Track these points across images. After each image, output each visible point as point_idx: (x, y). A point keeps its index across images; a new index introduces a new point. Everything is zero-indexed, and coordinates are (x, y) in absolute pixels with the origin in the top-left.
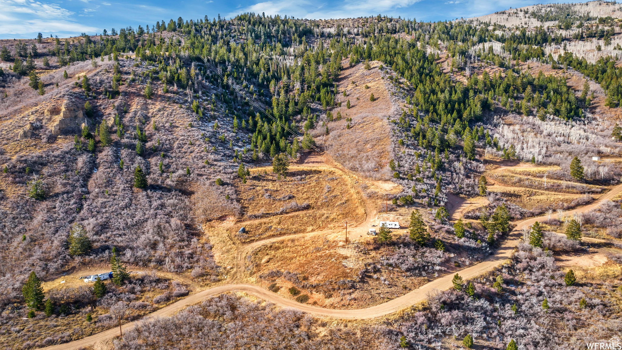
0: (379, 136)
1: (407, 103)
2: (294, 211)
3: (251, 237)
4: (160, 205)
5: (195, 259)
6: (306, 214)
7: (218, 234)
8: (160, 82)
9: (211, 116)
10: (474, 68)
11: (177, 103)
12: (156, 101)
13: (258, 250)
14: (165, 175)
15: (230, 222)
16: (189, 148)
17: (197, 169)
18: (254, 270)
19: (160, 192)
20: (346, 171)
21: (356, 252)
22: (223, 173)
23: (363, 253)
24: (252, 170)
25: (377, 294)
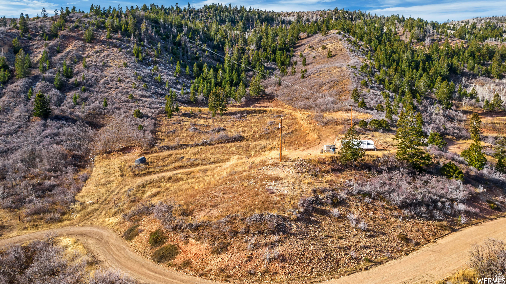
0: (338, 79)
1: (367, 59)
2: (221, 143)
3: (150, 168)
4: (54, 134)
5: (53, 193)
6: (235, 145)
7: (108, 165)
8: (106, 30)
9: (153, 62)
10: (433, 40)
11: (118, 47)
12: (96, 45)
13: (148, 182)
14: (78, 107)
15: (134, 154)
16: (116, 84)
17: (118, 102)
18: (125, 206)
19: (63, 122)
20: (297, 110)
21: (298, 173)
22: (147, 107)
23: (312, 175)
24: (184, 108)
25: (340, 248)
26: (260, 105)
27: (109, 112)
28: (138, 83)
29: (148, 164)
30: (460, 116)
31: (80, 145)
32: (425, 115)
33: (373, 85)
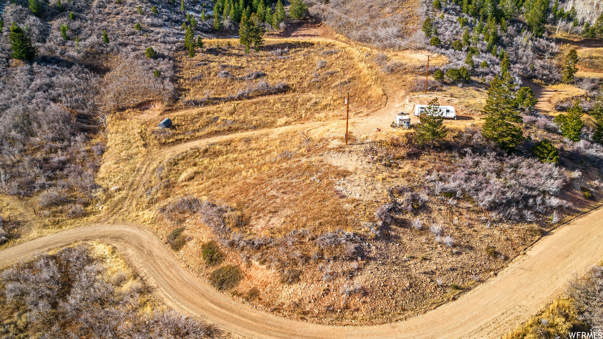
2: (262, 95)
3: (178, 134)
4: (46, 85)
5: (65, 172)
6: (280, 99)
7: (125, 129)
13: (180, 157)
14: (69, 43)
15: (154, 111)
16: (116, 8)
17: (122, 36)
18: (159, 195)
19: (54, 66)
20: (352, 43)
21: (369, 162)
22: (161, 42)
23: (385, 165)
24: (208, 40)
25: (425, 273)
26: (303, 32)
27: (112, 50)
28: (144, 6)
29: (174, 127)
30: (552, 47)
31: (84, 100)
32: (510, 50)
33: (448, 6)
